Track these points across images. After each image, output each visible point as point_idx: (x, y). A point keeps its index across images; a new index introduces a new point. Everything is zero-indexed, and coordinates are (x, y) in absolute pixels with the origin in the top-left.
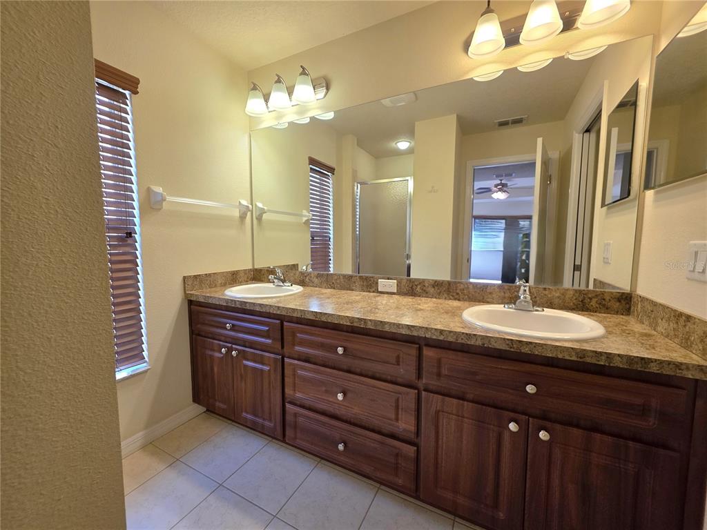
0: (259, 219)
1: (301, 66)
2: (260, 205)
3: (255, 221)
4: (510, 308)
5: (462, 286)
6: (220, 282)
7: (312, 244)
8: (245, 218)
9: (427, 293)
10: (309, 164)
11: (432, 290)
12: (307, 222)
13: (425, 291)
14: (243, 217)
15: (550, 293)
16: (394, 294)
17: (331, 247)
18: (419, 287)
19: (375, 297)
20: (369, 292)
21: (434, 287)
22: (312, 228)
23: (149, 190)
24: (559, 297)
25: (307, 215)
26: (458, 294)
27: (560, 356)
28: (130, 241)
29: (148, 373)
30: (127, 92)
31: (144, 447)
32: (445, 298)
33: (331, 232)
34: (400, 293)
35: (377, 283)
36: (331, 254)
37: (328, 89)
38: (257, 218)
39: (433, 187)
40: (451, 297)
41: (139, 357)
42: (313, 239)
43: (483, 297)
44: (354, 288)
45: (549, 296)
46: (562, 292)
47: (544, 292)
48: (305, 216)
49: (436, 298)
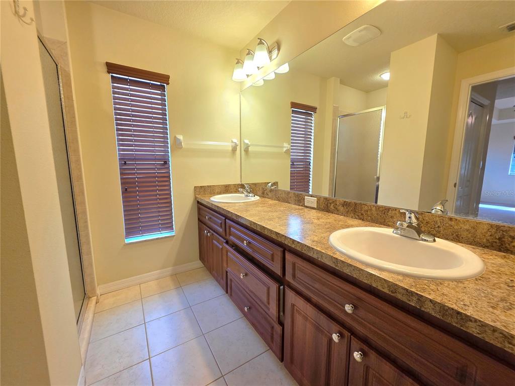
0: (246, 151)
1: (258, 39)
2: (247, 141)
3: (243, 152)
4: (396, 233)
5: (366, 208)
6: (217, 191)
7: (291, 168)
8: (236, 150)
9: (338, 211)
10: (291, 108)
11: (341, 209)
12: (287, 152)
13: (336, 208)
14: (234, 150)
15: (457, 224)
16: (313, 208)
17: (311, 170)
18: (332, 205)
19: (302, 209)
20: (299, 205)
21: (343, 206)
22: (292, 155)
23: (175, 137)
24: (468, 230)
25: (287, 146)
26: (362, 214)
27: (374, 285)
28: (166, 166)
29: (175, 237)
30: (165, 85)
31: (172, 275)
32: (352, 217)
33: (312, 158)
34: (318, 209)
35: (304, 199)
36: (311, 176)
37: (279, 50)
38: (244, 151)
39: (406, 113)
40: (357, 217)
41: (170, 227)
42: (293, 164)
43: (385, 220)
44: (290, 201)
45: (456, 227)
46: (472, 225)
47: (450, 222)
48: (285, 147)
49: (345, 216)
